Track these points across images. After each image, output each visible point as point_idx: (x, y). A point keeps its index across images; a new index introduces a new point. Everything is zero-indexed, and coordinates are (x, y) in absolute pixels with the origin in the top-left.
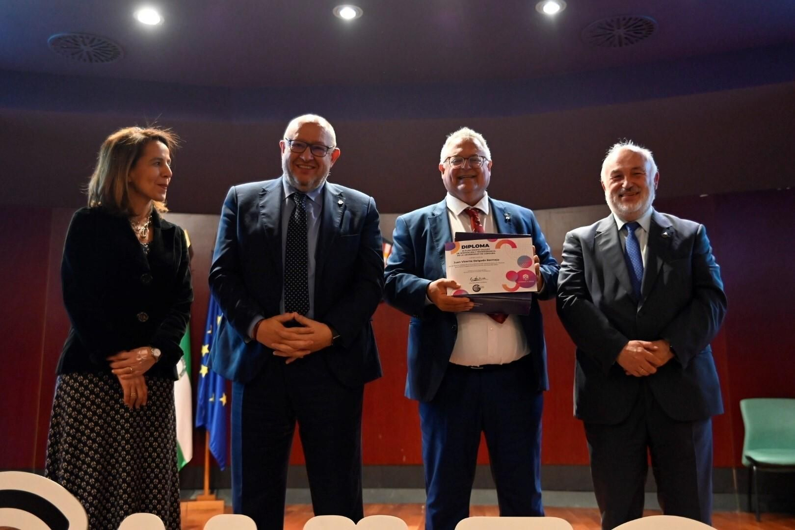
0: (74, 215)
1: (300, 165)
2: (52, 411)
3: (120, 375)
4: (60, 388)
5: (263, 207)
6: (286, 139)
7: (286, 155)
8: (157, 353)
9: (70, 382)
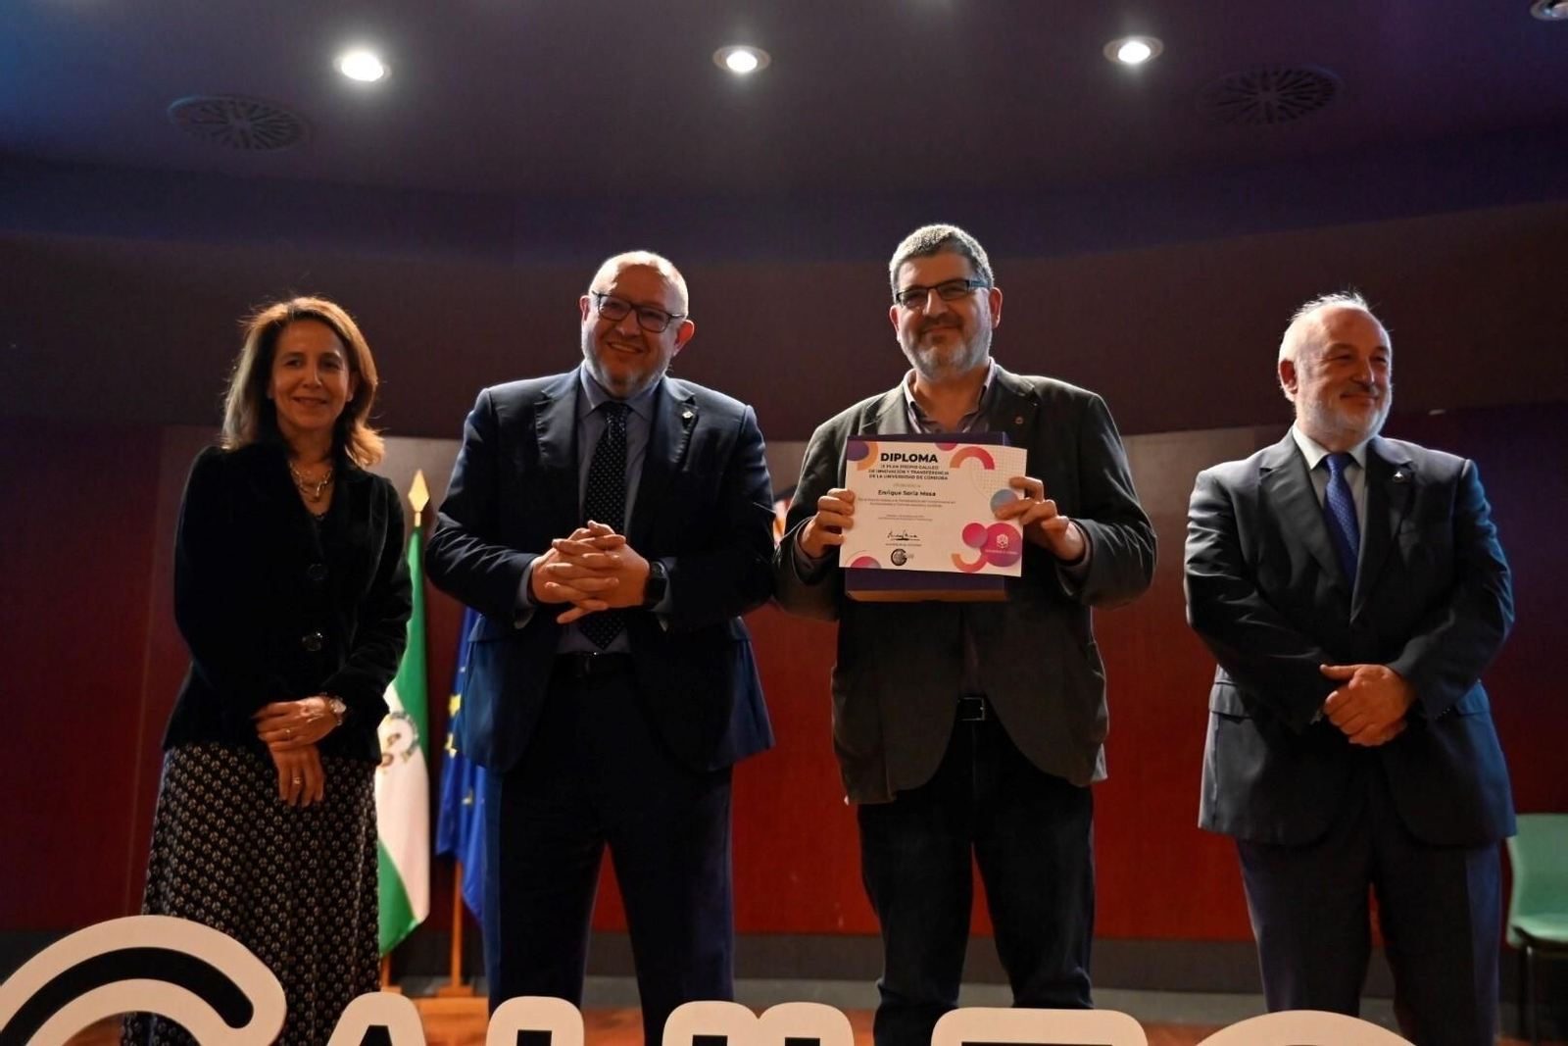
0: (196, 460)
1: (615, 343)
2: (156, 818)
3: (272, 741)
4: (170, 776)
5: (544, 431)
6: (593, 292)
7: (589, 324)
8: (339, 707)
9: (188, 764)
